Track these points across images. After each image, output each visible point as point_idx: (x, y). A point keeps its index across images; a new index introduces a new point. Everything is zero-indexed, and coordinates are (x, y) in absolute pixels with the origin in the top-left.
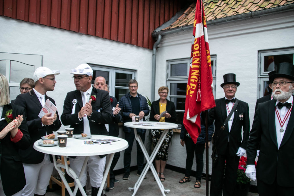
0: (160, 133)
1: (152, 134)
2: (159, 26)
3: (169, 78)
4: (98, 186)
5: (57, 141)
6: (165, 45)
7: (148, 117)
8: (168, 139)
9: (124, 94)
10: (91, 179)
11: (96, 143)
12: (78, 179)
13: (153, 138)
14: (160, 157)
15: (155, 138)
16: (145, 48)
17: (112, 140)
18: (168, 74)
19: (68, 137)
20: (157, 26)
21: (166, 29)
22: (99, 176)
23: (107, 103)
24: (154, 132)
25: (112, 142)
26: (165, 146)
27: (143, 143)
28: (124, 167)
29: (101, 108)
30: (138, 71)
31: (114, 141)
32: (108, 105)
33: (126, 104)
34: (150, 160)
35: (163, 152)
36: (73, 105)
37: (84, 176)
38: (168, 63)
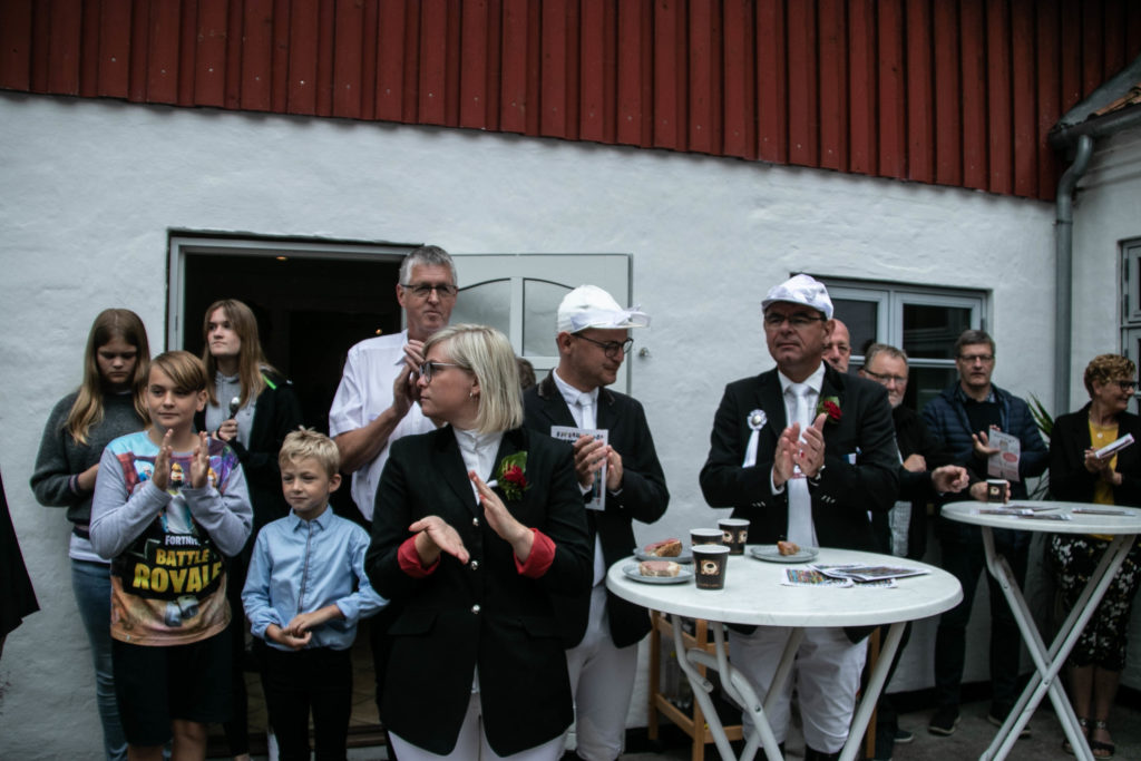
0: (1092, 551)
1: (1058, 557)
2: (1081, 100)
3: (1131, 318)
4: (833, 749)
5: (688, 566)
6: (1108, 175)
7: (1040, 483)
8: (1129, 577)
9: (937, 388)
10: (807, 718)
11: (834, 579)
12: (760, 714)
13: (1063, 574)
14: (1092, 652)
15: (1070, 575)
16: (1023, 197)
17: (896, 571)
18: (1127, 297)
19: (731, 554)
20: (1069, 102)
21: (1112, 107)
22: (840, 708)
23: (881, 429)
24: (1066, 549)
25: (897, 578)
26: (1117, 609)
27: (1018, 589)
28: (937, 681)
29: (858, 449)
30: (996, 295)
31: (904, 575)
32: (885, 436)
33: (951, 428)
34: (1048, 660)
35: (1104, 632)
36: (750, 431)
37: (781, 702)
38: (1125, 251)
